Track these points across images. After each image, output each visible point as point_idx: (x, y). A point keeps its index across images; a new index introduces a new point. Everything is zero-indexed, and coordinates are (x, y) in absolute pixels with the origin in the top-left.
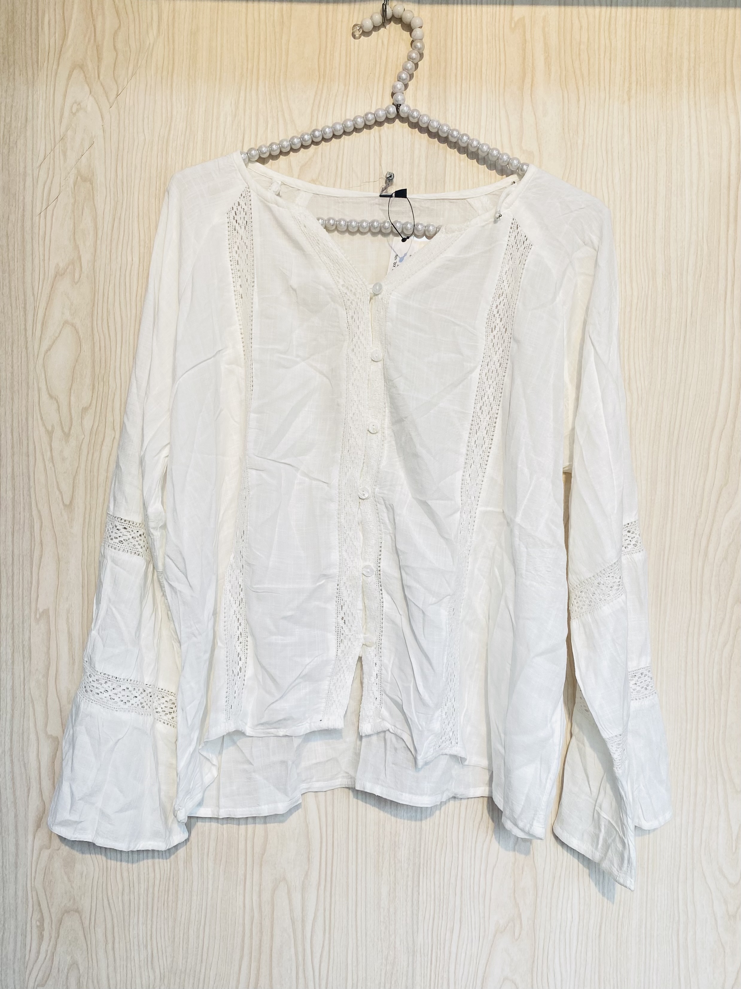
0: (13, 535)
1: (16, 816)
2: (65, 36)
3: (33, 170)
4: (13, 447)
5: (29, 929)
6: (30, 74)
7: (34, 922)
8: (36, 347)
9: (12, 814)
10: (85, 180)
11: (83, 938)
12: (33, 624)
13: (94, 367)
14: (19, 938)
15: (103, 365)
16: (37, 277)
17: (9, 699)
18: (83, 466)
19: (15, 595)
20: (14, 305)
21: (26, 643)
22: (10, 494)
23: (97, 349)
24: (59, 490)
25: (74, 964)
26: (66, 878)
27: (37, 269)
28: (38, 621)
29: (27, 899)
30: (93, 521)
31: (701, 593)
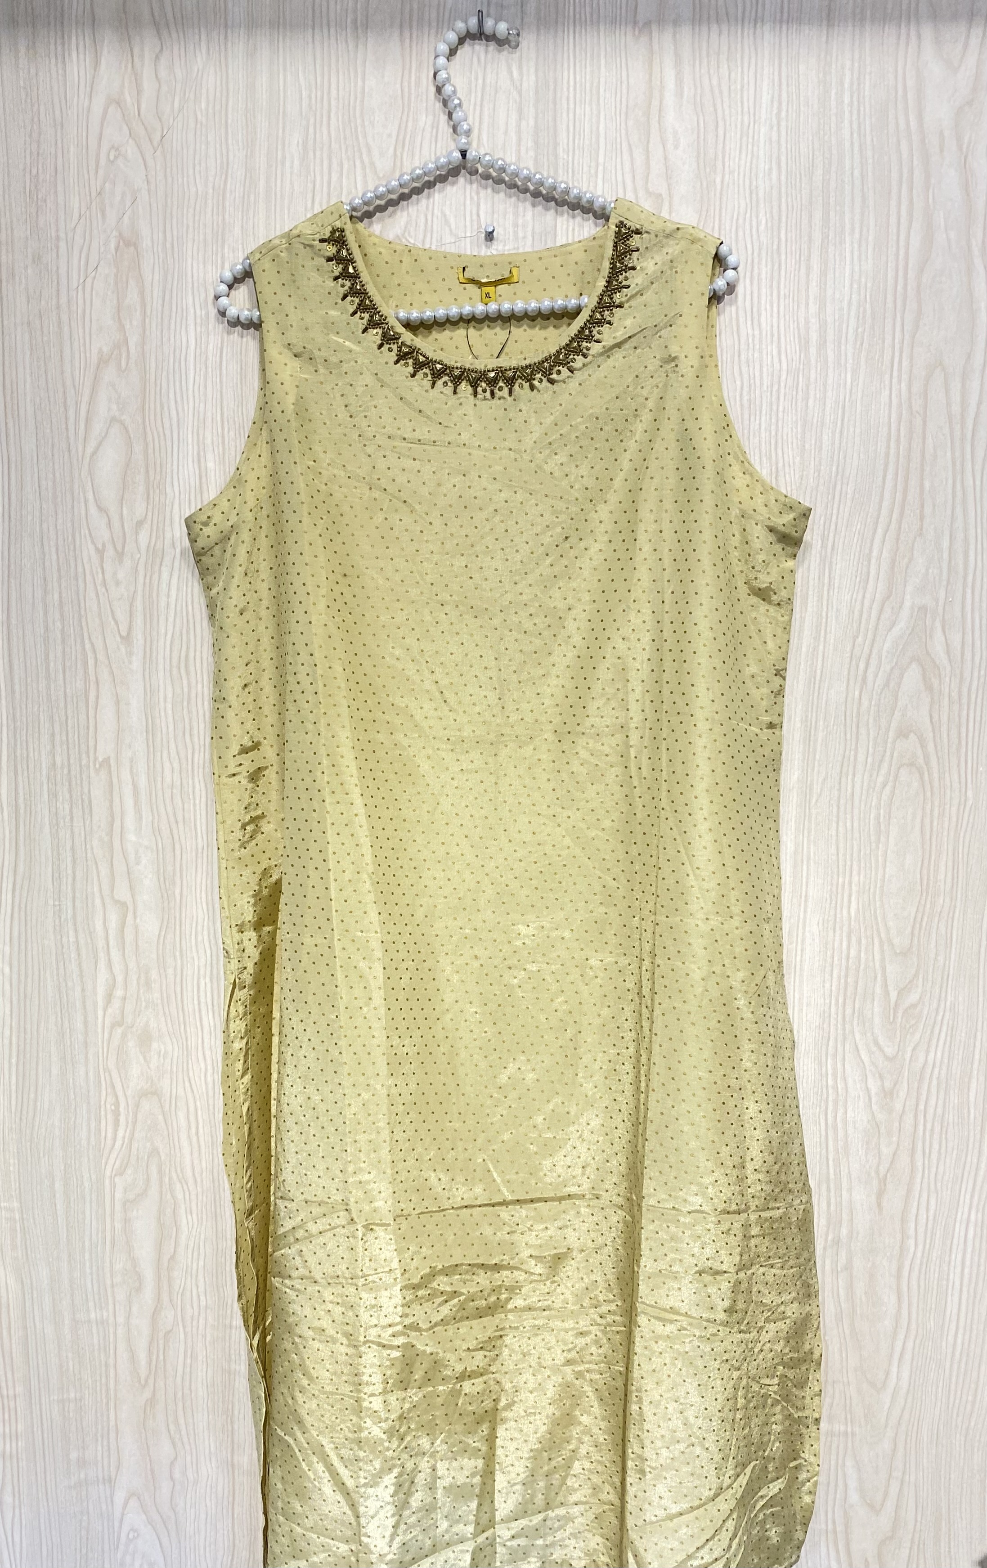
0: (64, 672)
1: (83, 990)
2: (96, 64)
3: (66, 234)
4: (59, 570)
5: (103, 1113)
6: (58, 113)
7: (108, 1106)
8: (80, 449)
9: (78, 989)
10: (128, 244)
11: (163, 1124)
12: (92, 774)
13: (147, 472)
14: (93, 1125)
15: (158, 469)
16: (77, 365)
17: (69, 859)
18: (140, 593)
19: (70, 741)
20: (52, 399)
21: (86, 798)
22: (58, 624)
23: (150, 451)
24: (114, 619)
25: (155, 1152)
26: (141, 1058)
27: (77, 356)
28: (97, 771)
29: (100, 1082)
30: (154, 654)
31: (858, 727)
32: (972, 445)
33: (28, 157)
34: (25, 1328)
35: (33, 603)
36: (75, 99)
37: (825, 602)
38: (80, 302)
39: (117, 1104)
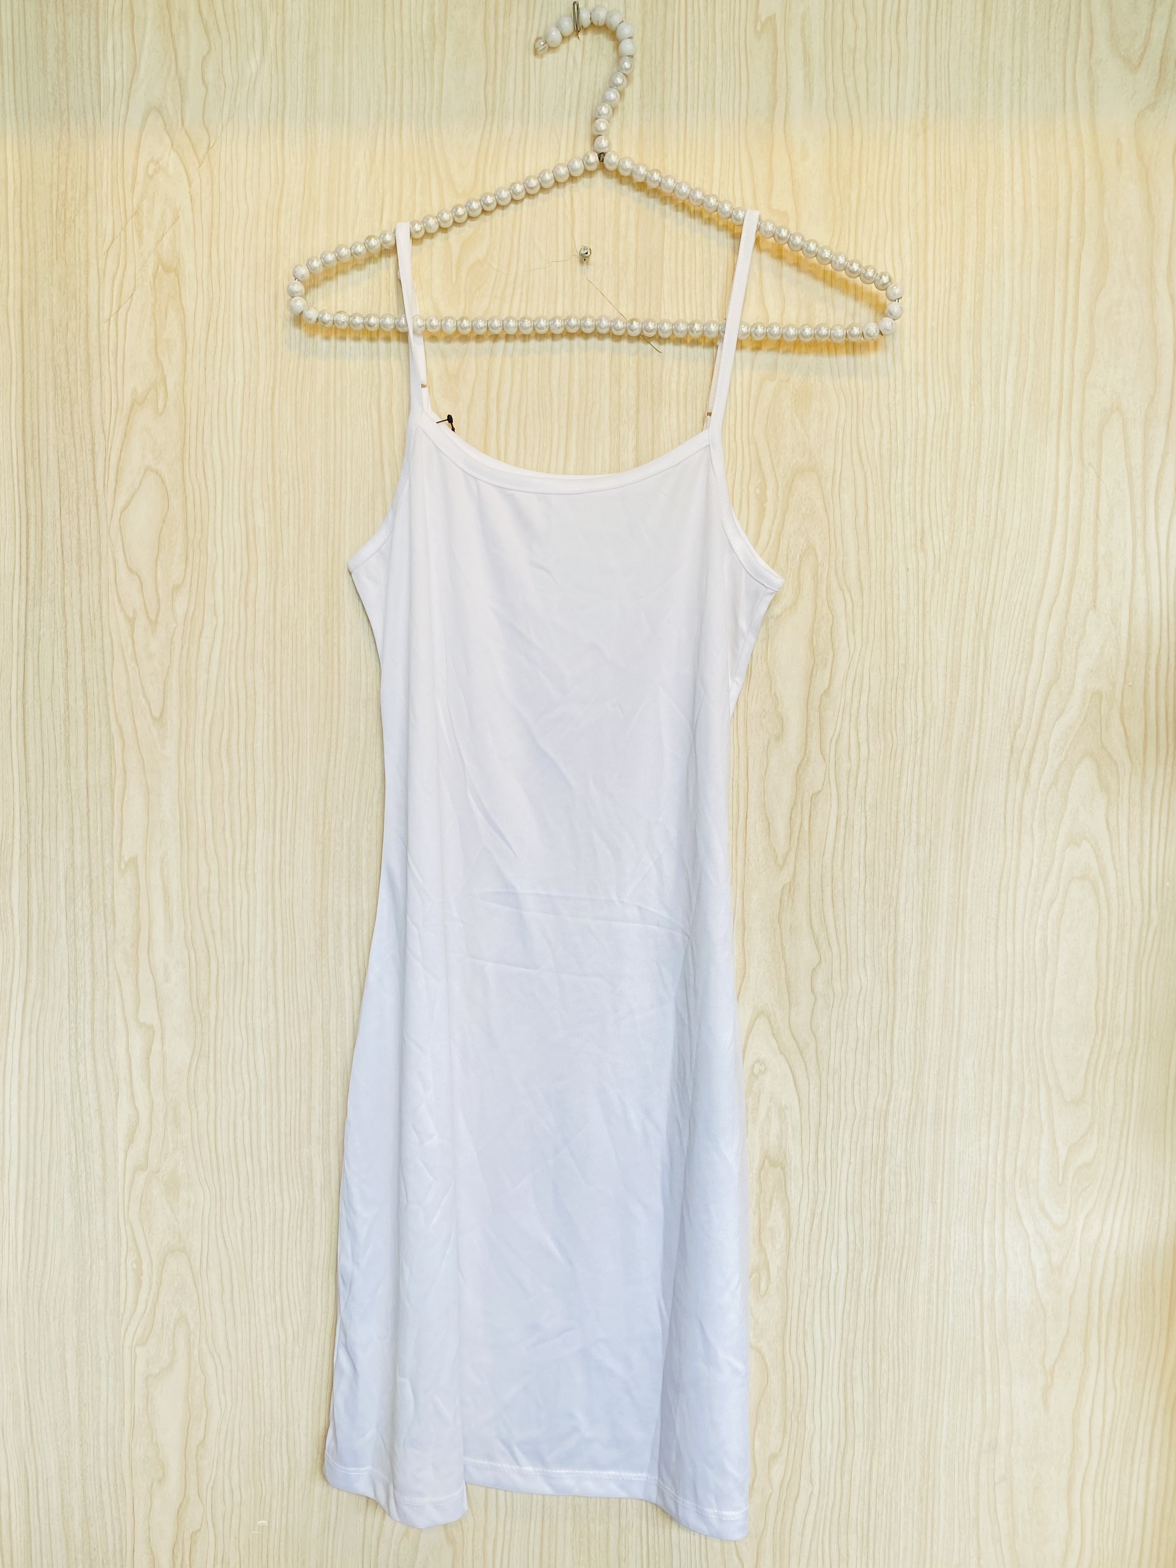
0: (87, 758)
2: (135, 68)
3: (97, 258)
5: (123, 1271)
7: (129, 1264)
8: (109, 503)
9: (96, 1124)
10: (167, 270)
11: (192, 1287)
12: (117, 876)
13: (186, 528)
15: (199, 527)
16: (107, 406)
17: (88, 975)
18: (176, 665)
19: (92, 838)
20: (78, 446)
21: (108, 903)
22: (81, 703)
23: (190, 505)
24: (145, 696)
25: (182, 1318)
26: (168, 1209)
27: (107, 397)
28: (122, 873)
29: (120, 1236)
30: (191, 738)
32: (1156, 503)
33: (55, 171)
34: (28, 1522)
35: (53, 680)
36: (111, 106)
37: (980, 686)
38: (113, 334)
39: (139, 1262)
